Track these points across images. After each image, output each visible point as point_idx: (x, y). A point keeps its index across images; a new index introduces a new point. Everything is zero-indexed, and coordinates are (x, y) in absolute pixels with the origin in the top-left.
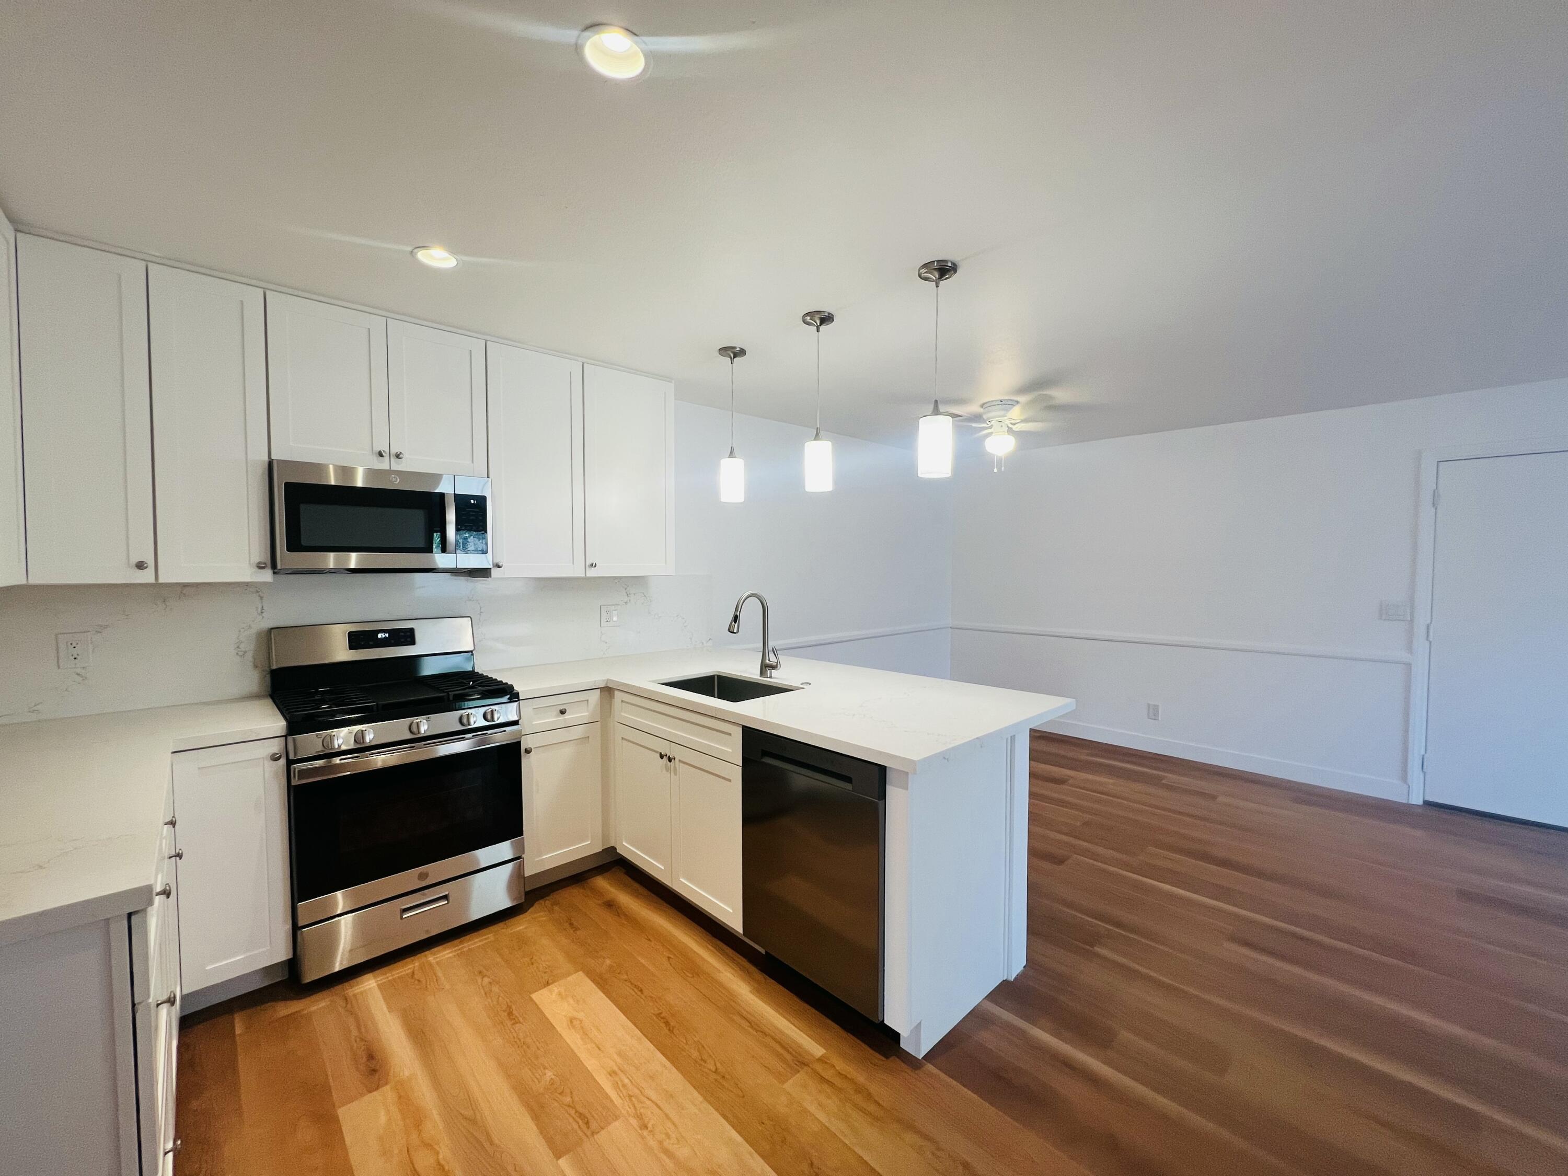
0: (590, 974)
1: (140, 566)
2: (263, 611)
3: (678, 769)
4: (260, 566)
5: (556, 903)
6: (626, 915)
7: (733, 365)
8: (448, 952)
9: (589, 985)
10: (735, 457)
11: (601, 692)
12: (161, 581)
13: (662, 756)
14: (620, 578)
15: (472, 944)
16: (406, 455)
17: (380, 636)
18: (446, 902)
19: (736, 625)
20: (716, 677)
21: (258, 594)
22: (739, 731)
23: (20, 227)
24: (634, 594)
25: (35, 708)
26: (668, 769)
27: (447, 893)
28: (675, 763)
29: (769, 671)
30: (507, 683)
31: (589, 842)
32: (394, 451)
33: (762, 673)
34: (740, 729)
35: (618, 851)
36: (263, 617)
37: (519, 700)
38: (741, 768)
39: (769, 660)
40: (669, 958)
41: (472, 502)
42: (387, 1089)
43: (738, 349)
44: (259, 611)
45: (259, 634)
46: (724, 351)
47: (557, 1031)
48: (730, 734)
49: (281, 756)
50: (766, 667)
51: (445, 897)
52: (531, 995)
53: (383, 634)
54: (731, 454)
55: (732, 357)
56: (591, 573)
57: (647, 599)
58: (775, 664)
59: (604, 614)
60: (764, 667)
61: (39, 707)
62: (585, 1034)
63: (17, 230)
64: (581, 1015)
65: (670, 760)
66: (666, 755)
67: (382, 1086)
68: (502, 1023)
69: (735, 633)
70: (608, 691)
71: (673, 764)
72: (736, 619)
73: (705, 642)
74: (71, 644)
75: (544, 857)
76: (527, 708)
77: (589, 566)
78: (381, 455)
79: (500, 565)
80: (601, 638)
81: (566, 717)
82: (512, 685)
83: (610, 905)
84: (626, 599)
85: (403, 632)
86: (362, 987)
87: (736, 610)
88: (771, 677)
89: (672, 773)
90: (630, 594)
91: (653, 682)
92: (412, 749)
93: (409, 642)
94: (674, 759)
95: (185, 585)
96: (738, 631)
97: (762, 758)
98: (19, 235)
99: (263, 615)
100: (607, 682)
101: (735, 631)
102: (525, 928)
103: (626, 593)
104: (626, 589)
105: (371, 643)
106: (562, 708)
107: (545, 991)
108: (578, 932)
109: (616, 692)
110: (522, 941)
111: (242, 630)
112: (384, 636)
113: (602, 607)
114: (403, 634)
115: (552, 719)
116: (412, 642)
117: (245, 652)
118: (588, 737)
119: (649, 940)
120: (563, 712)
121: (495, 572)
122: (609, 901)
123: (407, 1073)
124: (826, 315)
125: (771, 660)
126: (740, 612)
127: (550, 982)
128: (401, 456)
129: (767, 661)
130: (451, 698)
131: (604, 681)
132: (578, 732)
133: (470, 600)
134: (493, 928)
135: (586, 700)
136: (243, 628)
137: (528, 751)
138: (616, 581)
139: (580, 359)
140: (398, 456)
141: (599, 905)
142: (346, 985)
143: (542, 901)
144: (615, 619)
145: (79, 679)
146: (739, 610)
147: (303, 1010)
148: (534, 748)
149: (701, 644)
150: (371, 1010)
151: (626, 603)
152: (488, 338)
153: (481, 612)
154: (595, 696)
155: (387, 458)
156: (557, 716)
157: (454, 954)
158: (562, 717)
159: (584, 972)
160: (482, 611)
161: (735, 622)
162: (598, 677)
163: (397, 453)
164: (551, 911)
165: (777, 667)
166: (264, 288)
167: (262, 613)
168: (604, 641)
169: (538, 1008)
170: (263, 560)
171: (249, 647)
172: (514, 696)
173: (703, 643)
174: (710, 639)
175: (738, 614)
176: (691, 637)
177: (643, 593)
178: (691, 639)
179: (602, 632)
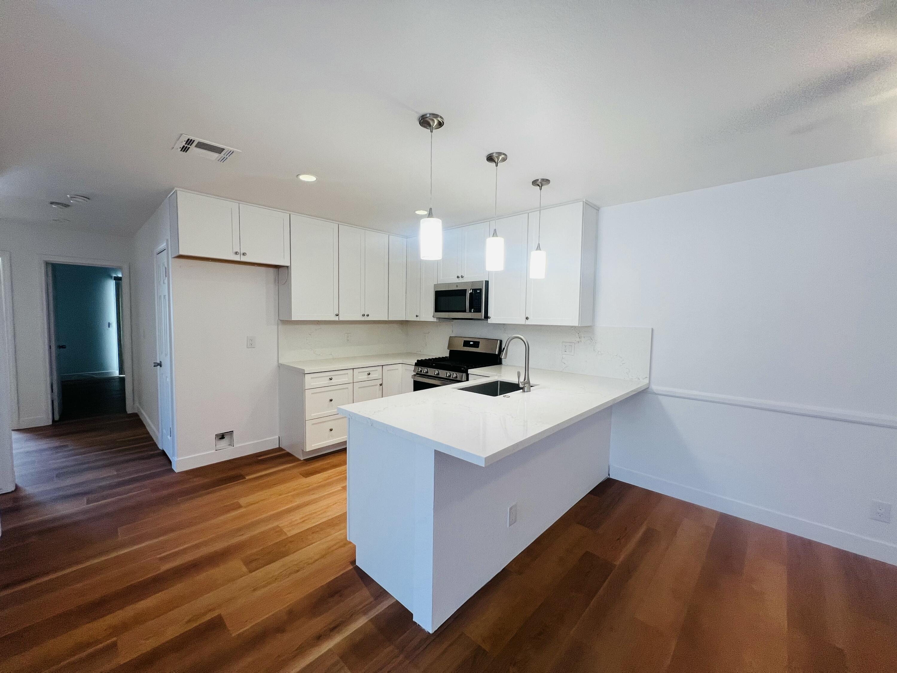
4: (433, 317)
16: (465, 276)
21: (452, 325)
24: (584, 337)
41: (478, 291)
46: (535, 183)
53: (472, 343)
56: (528, 322)
77: (526, 319)
78: (458, 277)
79: (490, 317)
84: (578, 339)
90: (581, 337)
103: (579, 336)
104: (578, 334)
113: (562, 343)
116: (478, 347)
125: (525, 380)
128: (463, 277)
138: (573, 328)
151: (578, 342)
155: (460, 278)
167: (453, 332)
168: (563, 362)
176: (628, 372)
177: (591, 337)
178: (628, 374)
179: (562, 357)
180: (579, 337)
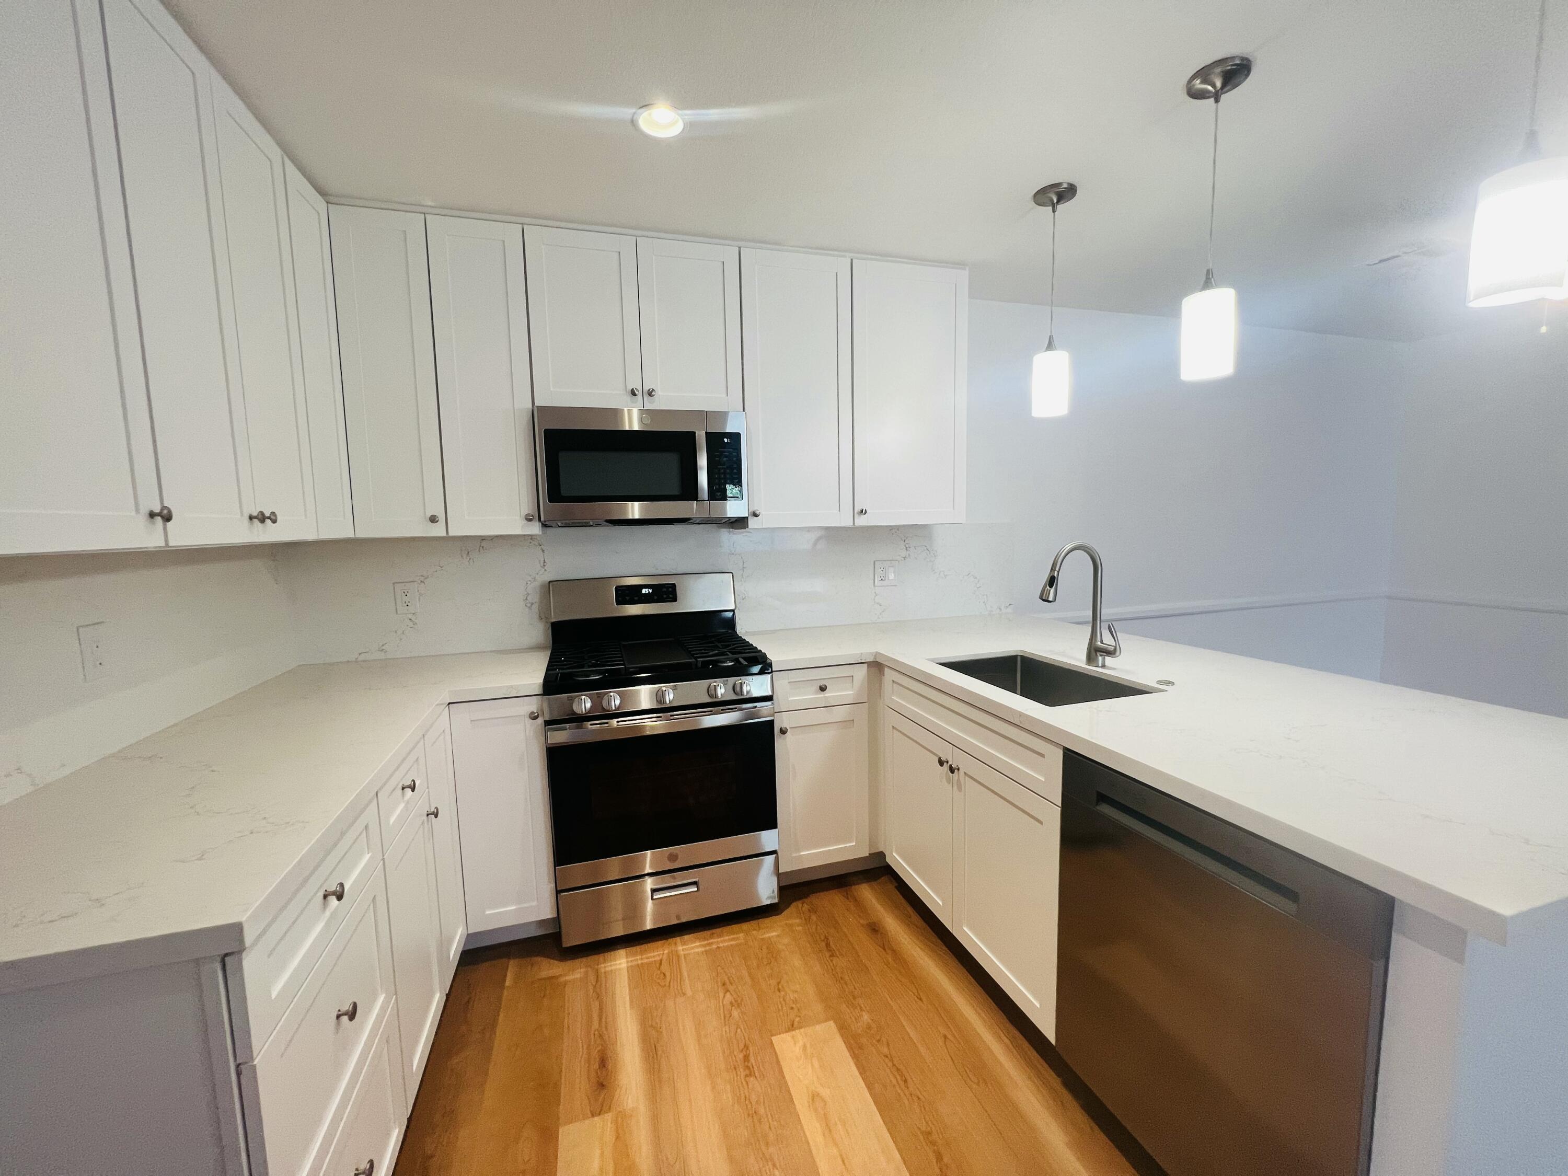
0: (843, 1029)
1: (433, 519)
2: (545, 564)
3: (962, 783)
4: (529, 519)
5: (813, 910)
6: (894, 951)
7: (1056, 213)
8: (697, 944)
9: (839, 1044)
10: (1056, 349)
11: (868, 667)
12: (451, 534)
13: (941, 763)
14: (898, 527)
15: (722, 942)
16: (659, 393)
17: (644, 591)
18: (696, 889)
19: (1052, 590)
20: (1019, 659)
21: (540, 547)
22: (1059, 755)
23: (332, 199)
24: (915, 547)
25: (382, 648)
26: (949, 781)
27: (696, 880)
28: (958, 774)
29: (1100, 658)
30: (760, 651)
31: (854, 844)
32: (646, 389)
33: (1090, 659)
34: (1060, 753)
35: (887, 860)
36: (545, 570)
37: (772, 672)
38: (1060, 809)
39: (1102, 643)
40: (945, 1037)
41: (726, 440)
42: (608, 1117)
43: (1065, 186)
44: (542, 564)
45: (542, 586)
46: (1040, 198)
47: (795, 1108)
48: (1043, 756)
49: (538, 715)
50: (1095, 652)
51: (695, 883)
52: (773, 1038)
53: (647, 590)
54: (1050, 346)
55: (1055, 201)
56: (861, 521)
57: (930, 553)
58: (1112, 648)
59: (878, 571)
60: (1093, 651)
61: (384, 648)
62: (828, 1128)
63: (327, 203)
64: (825, 1092)
65: (952, 770)
66: (947, 762)
67: (605, 1112)
68: (735, 1068)
69: (1050, 602)
70: (877, 666)
71: (957, 775)
72: (1052, 581)
73: (1002, 608)
74: (404, 592)
75: (802, 853)
76: (782, 682)
77: (857, 513)
78: (633, 393)
79: (758, 512)
80: (874, 599)
81: (826, 695)
82: (765, 653)
83: (875, 929)
84: (904, 553)
85: (665, 588)
86: (614, 964)
87: (1053, 569)
88: (1103, 666)
89: (955, 788)
90: (909, 548)
91: (932, 660)
92: (658, 719)
93: (671, 598)
94: (958, 769)
95: (483, 538)
96: (1055, 600)
97: (1097, 804)
98: (329, 205)
99: (545, 568)
100: (875, 656)
101: (1051, 599)
102: (778, 936)
103: (905, 545)
104: (904, 541)
105: (636, 598)
106: (822, 683)
107: (787, 1036)
108: (835, 960)
109: (886, 669)
110: (772, 954)
111: (529, 582)
112: (647, 592)
113: (876, 563)
114: (665, 590)
115: (810, 696)
116: (674, 599)
117: (532, 604)
118: (853, 720)
119: (921, 999)
120: (823, 689)
121: (752, 522)
122: (874, 923)
123: (630, 1105)
124: (1238, 62)
125: (1104, 642)
126: (1058, 572)
127: (796, 1024)
128: (653, 393)
129: (1099, 643)
130: (699, 665)
131: (871, 653)
132: (840, 714)
133: (733, 554)
134: (745, 926)
135: (850, 676)
136: (530, 581)
137: (783, 732)
138: (893, 531)
139: (847, 254)
140: (650, 393)
141: (862, 925)
142: (601, 957)
143: (799, 904)
144: (892, 576)
145: (411, 624)
146: (1057, 569)
147: (561, 975)
148: (790, 728)
149: (998, 610)
150: (616, 997)
151: (905, 558)
152: (740, 244)
153: (744, 568)
154: (861, 673)
155: (640, 397)
156: (817, 693)
157: (703, 949)
158: (822, 695)
159: (835, 1022)
160: (744, 566)
161: (1051, 586)
162: (866, 649)
163: (649, 390)
164: (808, 921)
165: (1115, 654)
166: (522, 224)
167: (544, 566)
168: (878, 603)
169: (778, 1062)
170: (531, 513)
171: (535, 598)
172: (766, 667)
173: (1000, 609)
174: (1010, 604)
175: (1055, 575)
176: (986, 601)
177: (926, 546)
178: (985, 604)
179: (875, 593)
180: (906, 548)
